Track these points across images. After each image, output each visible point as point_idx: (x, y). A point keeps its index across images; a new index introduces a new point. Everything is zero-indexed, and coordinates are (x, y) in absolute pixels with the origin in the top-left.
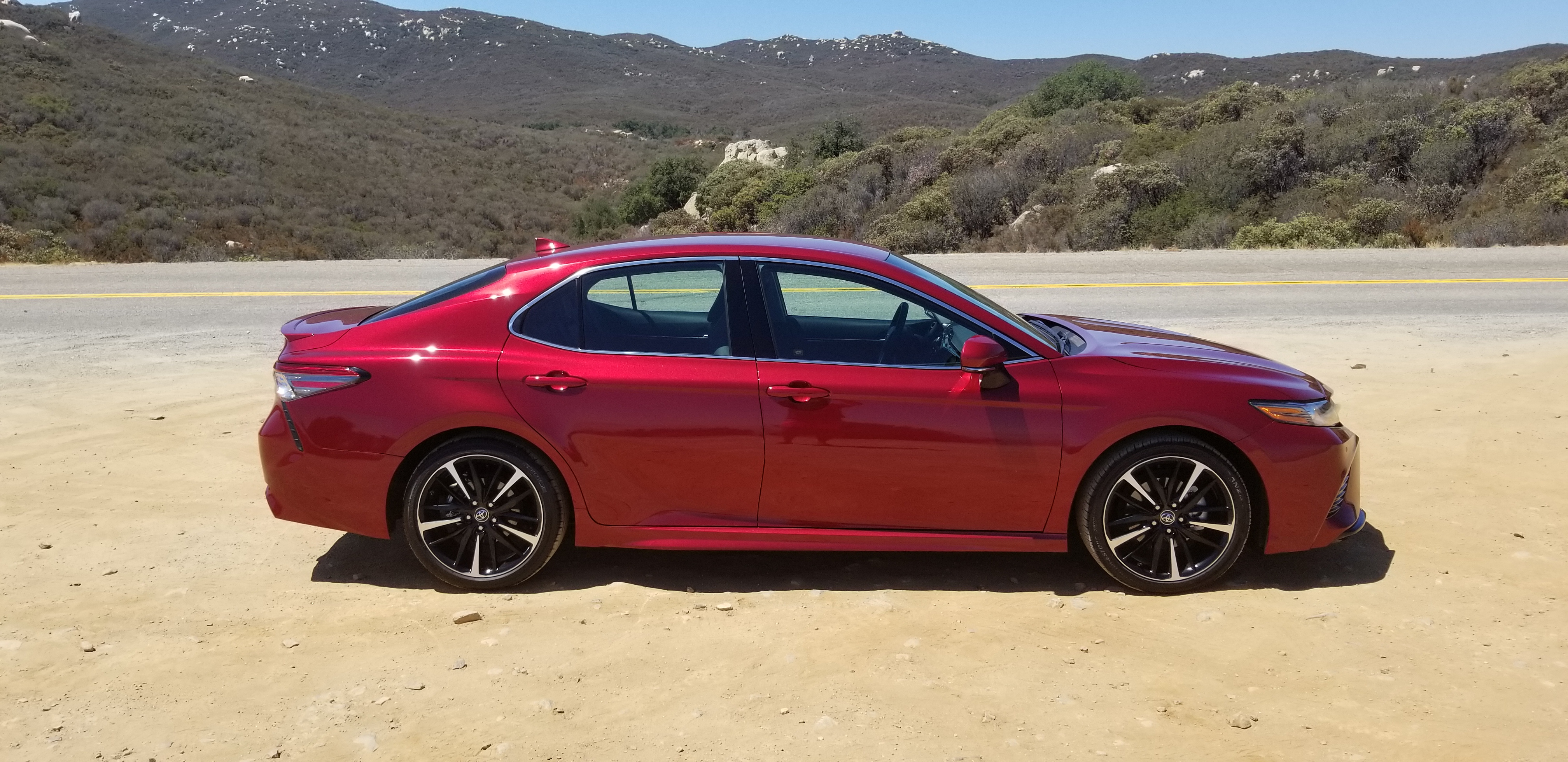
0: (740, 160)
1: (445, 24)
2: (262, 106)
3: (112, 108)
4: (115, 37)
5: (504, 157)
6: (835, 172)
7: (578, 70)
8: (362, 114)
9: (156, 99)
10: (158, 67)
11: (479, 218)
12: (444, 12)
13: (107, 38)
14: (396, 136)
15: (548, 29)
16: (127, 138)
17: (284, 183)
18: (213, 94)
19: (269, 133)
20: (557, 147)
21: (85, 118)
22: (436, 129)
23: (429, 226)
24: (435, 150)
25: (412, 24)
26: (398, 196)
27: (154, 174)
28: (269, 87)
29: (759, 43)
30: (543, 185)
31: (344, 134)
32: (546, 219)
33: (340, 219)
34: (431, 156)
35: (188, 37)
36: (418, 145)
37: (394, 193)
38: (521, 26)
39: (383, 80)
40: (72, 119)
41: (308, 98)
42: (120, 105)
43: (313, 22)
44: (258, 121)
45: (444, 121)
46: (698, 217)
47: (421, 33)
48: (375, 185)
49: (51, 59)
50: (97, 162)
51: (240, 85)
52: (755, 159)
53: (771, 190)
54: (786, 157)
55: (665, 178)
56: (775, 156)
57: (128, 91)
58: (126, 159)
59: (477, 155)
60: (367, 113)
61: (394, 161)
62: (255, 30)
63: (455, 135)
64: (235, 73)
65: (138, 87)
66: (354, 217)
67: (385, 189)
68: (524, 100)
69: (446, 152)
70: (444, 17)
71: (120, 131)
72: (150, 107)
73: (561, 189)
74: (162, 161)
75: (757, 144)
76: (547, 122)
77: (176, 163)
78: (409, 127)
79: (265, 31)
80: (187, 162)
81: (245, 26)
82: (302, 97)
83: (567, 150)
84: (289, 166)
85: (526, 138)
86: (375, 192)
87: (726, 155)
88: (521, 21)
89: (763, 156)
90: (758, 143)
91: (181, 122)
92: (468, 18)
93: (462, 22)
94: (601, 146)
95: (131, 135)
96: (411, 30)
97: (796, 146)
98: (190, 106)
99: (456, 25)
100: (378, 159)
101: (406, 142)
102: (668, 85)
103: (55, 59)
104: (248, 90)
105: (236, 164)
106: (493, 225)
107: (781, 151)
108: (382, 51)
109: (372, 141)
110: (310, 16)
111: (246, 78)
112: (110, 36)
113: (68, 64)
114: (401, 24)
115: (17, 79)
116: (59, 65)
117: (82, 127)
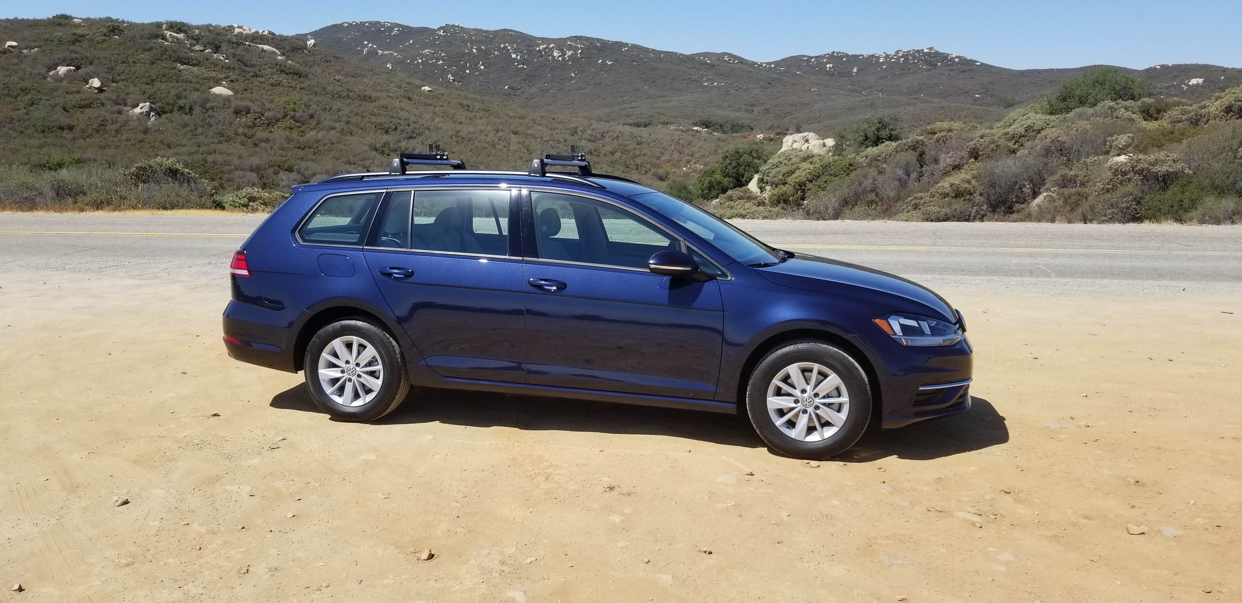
0: (796, 149)
1: (570, 48)
2: (437, 109)
3: (333, 109)
4: (338, 58)
5: (610, 148)
6: (875, 159)
7: (668, 81)
8: (508, 115)
9: (364, 103)
10: (366, 80)
12: (570, 39)
13: (333, 59)
15: (646, 50)
16: (343, 130)
18: (404, 100)
19: (441, 128)
20: (649, 140)
21: (315, 116)
22: (560, 126)
25: (546, 48)
28: (442, 94)
29: (812, 58)
30: (637, 169)
31: (494, 130)
35: (388, 58)
38: (626, 49)
39: (523, 90)
40: (306, 116)
41: (470, 103)
42: (339, 107)
43: (475, 47)
44: (433, 120)
45: (566, 121)
46: (759, 194)
47: (552, 55)
49: (296, 74)
50: (322, 148)
51: (422, 93)
52: (808, 148)
53: (821, 172)
54: (833, 146)
55: (734, 164)
56: (824, 145)
57: (345, 97)
59: (590, 145)
60: (511, 114)
62: (435, 53)
64: (419, 85)
65: (352, 94)
68: (626, 105)
70: (569, 43)
71: (338, 126)
72: (360, 108)
74: (366, 148)
75: (809, 137)
76: (642, 121)
77: (376, 149)
79: (441, 54)
80: (384, 149)
81: (427, 50)
82: (465, 102)
83: (657, 142)
84: (453, 153)
85: (626, 133)
87: (784, 145)
88: (627, 44)
89: (814, 146)
90: (811, 135)
91: (380, 120)
92: (587, 43)
93: (582, 46)
94: (683, 139)
95: (346, 128)
96: (545, 52)
97: (843, 137)
98: (387, 108)
99: (577, 49)
100: (518, 149)
101: (538, 136)
102: (737, 92)
103: (298, 74)
104: (428, 97)
107: (830, 142)
108: (523, 69)
110: (473, 43)
111: (427, 88)
112: (334, 57)
113: (306, 76)
114: (538, 49)
115: (270, 88)
116: (299, 78)
117: (314, 122)
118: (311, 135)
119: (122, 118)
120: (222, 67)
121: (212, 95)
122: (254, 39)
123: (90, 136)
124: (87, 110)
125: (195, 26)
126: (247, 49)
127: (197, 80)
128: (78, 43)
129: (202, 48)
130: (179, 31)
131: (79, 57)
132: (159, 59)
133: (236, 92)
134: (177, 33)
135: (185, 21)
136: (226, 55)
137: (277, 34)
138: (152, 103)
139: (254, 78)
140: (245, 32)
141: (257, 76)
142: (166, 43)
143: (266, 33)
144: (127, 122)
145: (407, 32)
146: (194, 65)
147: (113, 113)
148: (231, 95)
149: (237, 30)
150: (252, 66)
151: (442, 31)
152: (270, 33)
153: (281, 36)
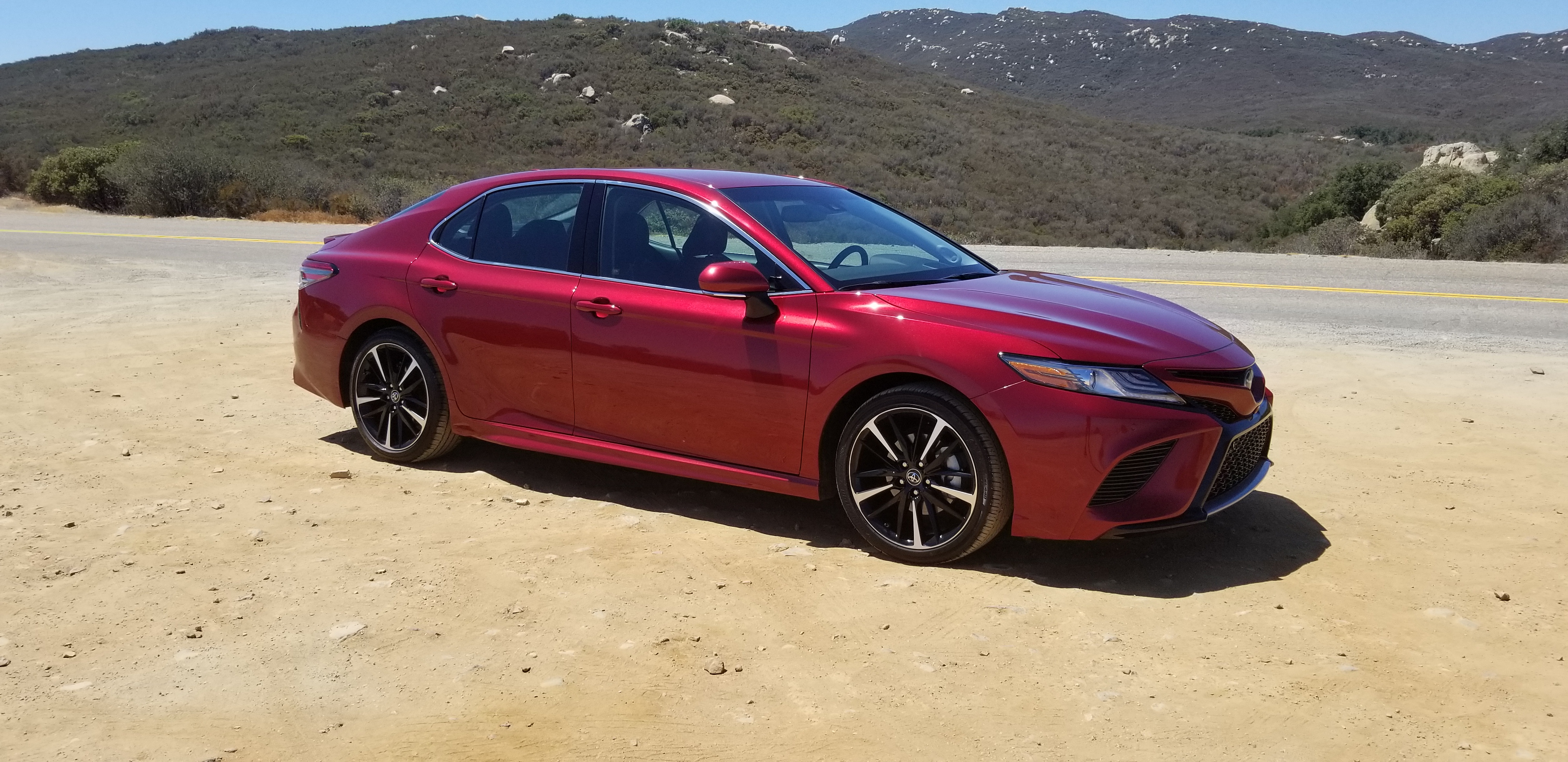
0: (1439, 165)
1: (1173, 31)
2: (974, 117)
3: (846, 119)
4: (864, 57)
5: (1204, 164)
7: (1311, 73)
8: (1069, 122)
9: (884, 111)
10: (894, 83)
11: (1160, 225)
12: (1173, 19)
13: (858, 58)
14: (1095, 143)
15: (1283, 31)
16: (854, 145)
17: (979, 187)
18: (934, 105)
19: (975, 141)
20: (1263, 154)
21: (824, 128)
22: (1138, 136)
23: (1107, 232)
24: (1132, 157)
25: (1139, 33)
26: (1083, 202)
27: (870, 178)
28: (987, 98)
30: (1239, 193)
31: (1045, 142)
32: (1230, 228)
33: (1023, 222)
34: (1126, 163)
35: (932, 55)
36: (1116, 152)
37: (1079, 198)
38: (1253, 30)
39: (1104, 90)
40: (813, 127)
41: (1019, 107)
42: (852, 116)
43: (1044, 36)
44: (967, 129)
45: (1148, 128)
47: (1147, 42)
48: (1062, 191)
49: (805, 77)
50: (826, 167)
51: (960, 98)
52: (1459, 164)
53: (1463, 199)
55: (1352, 185)
56: (1483, 161)
57: (862, 104)
58: (850, 164)
59: (1173, 162)
60: (1073, 121)
61: (1087, 168)
62: (991, 46)
63: (1156, 142)
64: (958, 87)
65: (870, 100)
66: (1036, 221)
67: (1072, 194)
68: (1246, 106)
69: (1141, 159)
70: (1172, 25)
71: (849, 140)
72: (878, 118)
73: (1259, 197)
74: (878, 166)
76: (1267, 128)
77: (890, 168)
78: (1111, 134)
79: (1000, 46)
80: (899, 167)
81: (983, 43)
82: (1014, 107)
83: (1274, 156)
84: (987, 172)
85: (1231, 144)
86: (1061, 196)
87: (1425, 160)
88: (1253, 24)
89: (1469, 161)
91: (901, 131)
92: (1197, 24)
93: (1190, 28)
94: (1314, 152)
95: (857, 142)
96: (1138, 39)
97: (1511, 150)
98: (911, 117)
99: (1184, 32)
100: (1072, 166)
101: (1103, 149)
102: (1415, 87)
103: (809, 78)
104: (967, 102)
105: (939, 170)
106: (1173, 233)
108: (1106, 62)
109: (1070, 149)
110: (1042, 30)
111: (968, 90)
112: (860, 56)
113: (818, 81)
114: (1128, 34)
115: (777, 94)
116: (811, 82)
117: (820, 135)
118: (816, 150)
119: (612, 132)
120: (725, 72)
121: (711, 104)
122: (770, 37)
123: (578, 152)
124: (577, 123)
125: (700, 23)
126: (755, 49)
127: (696, 87)
128: (575, 47)
129: (705, 50)
130: (682, 30)
131: (574, 63)
132: (657, 63)
133: (737, 100)
134: (679, 32)
135: (689, 18)
136: (731, 57)
137: (796, 30)
138: (646, 114)
139: (760, 84)
140: (760, 29)
141: (761, 81)
142: (667, 45)
143: (783, 29)
144: (617, 136)
145: (960, 20)
146: (693, 70)
147: (603, 126)
148: (731, 105)
149: (752, 26)
150: (760, 69)
151: (1003, 17)
152: (788, 28)
153: (801, 32)
